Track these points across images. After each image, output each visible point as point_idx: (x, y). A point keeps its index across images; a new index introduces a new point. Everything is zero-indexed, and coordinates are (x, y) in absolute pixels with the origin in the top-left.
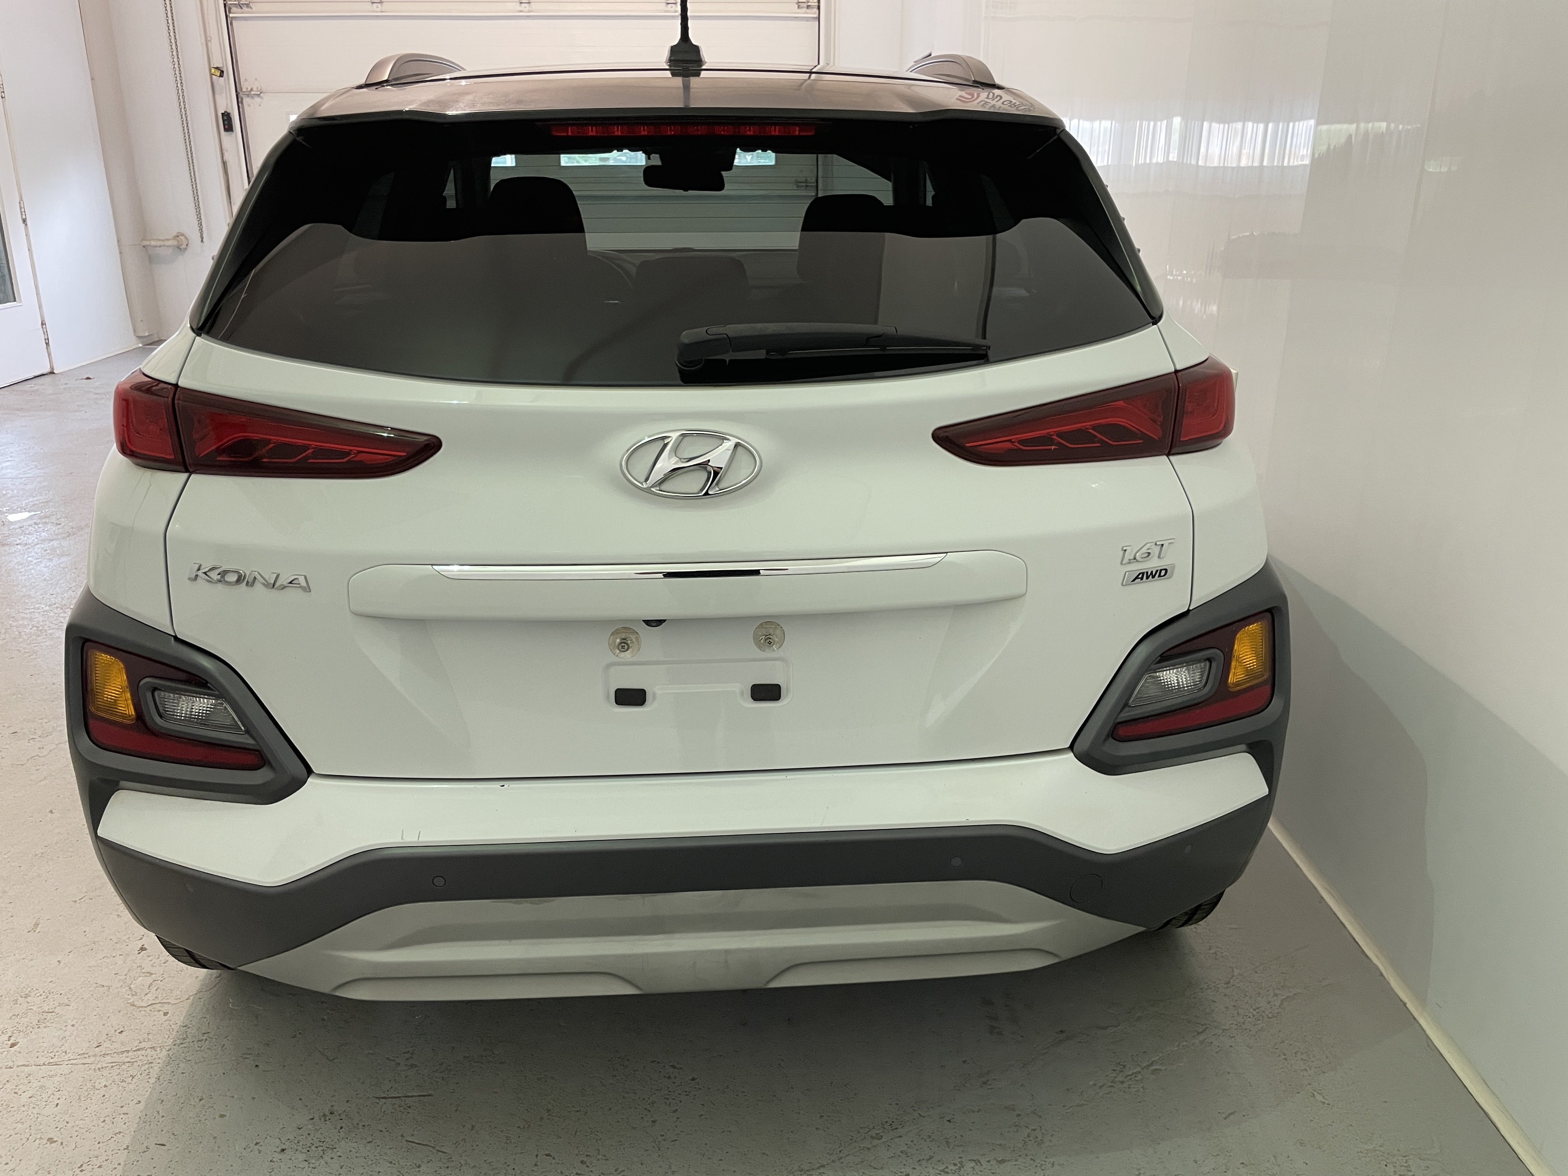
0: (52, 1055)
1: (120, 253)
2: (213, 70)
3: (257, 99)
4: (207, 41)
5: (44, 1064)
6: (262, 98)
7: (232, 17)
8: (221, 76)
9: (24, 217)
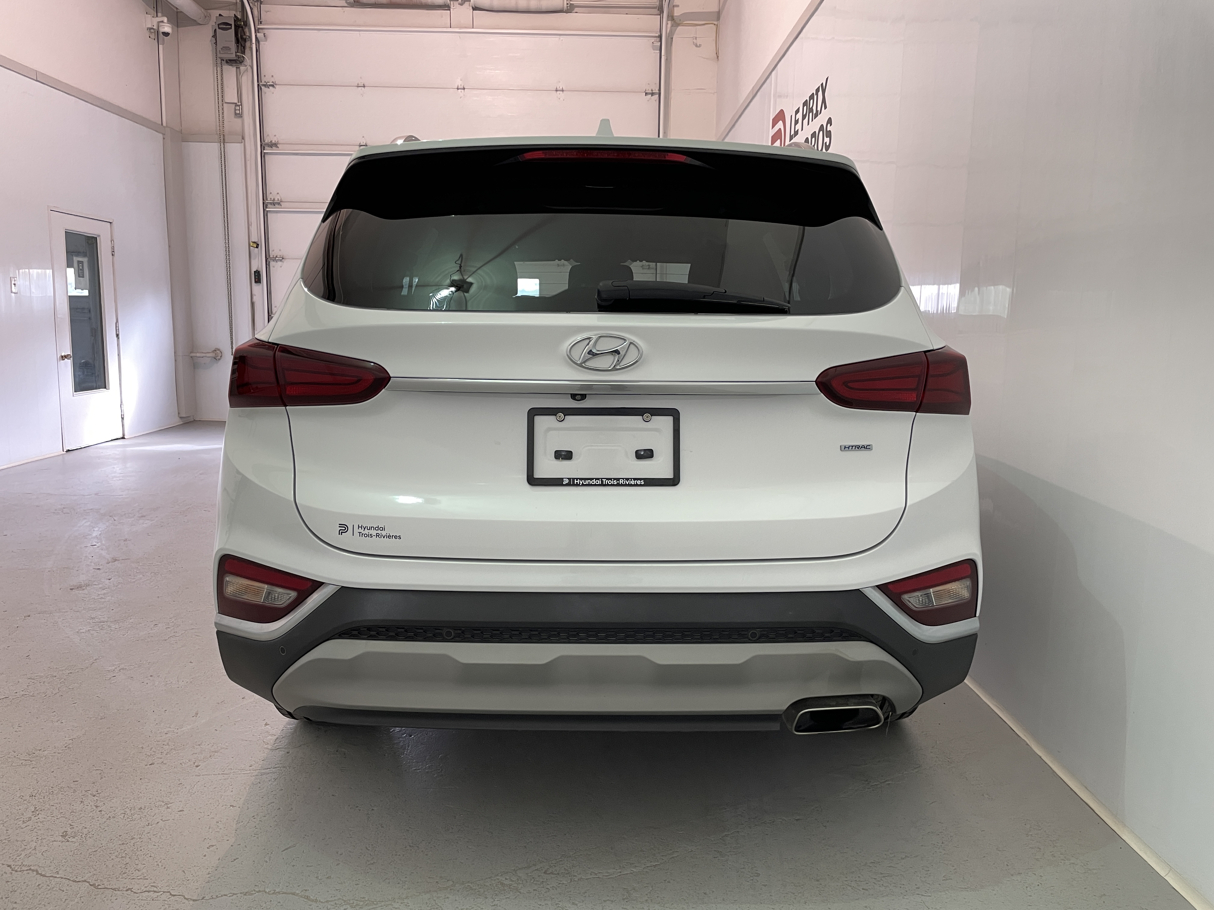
1: (176, 361)
2: (252, 244)
3: (279, 263)
4: (249, 225)
6: (282, 261)
7: (268, 211)
8: (257, 247)
9: (118, 332)
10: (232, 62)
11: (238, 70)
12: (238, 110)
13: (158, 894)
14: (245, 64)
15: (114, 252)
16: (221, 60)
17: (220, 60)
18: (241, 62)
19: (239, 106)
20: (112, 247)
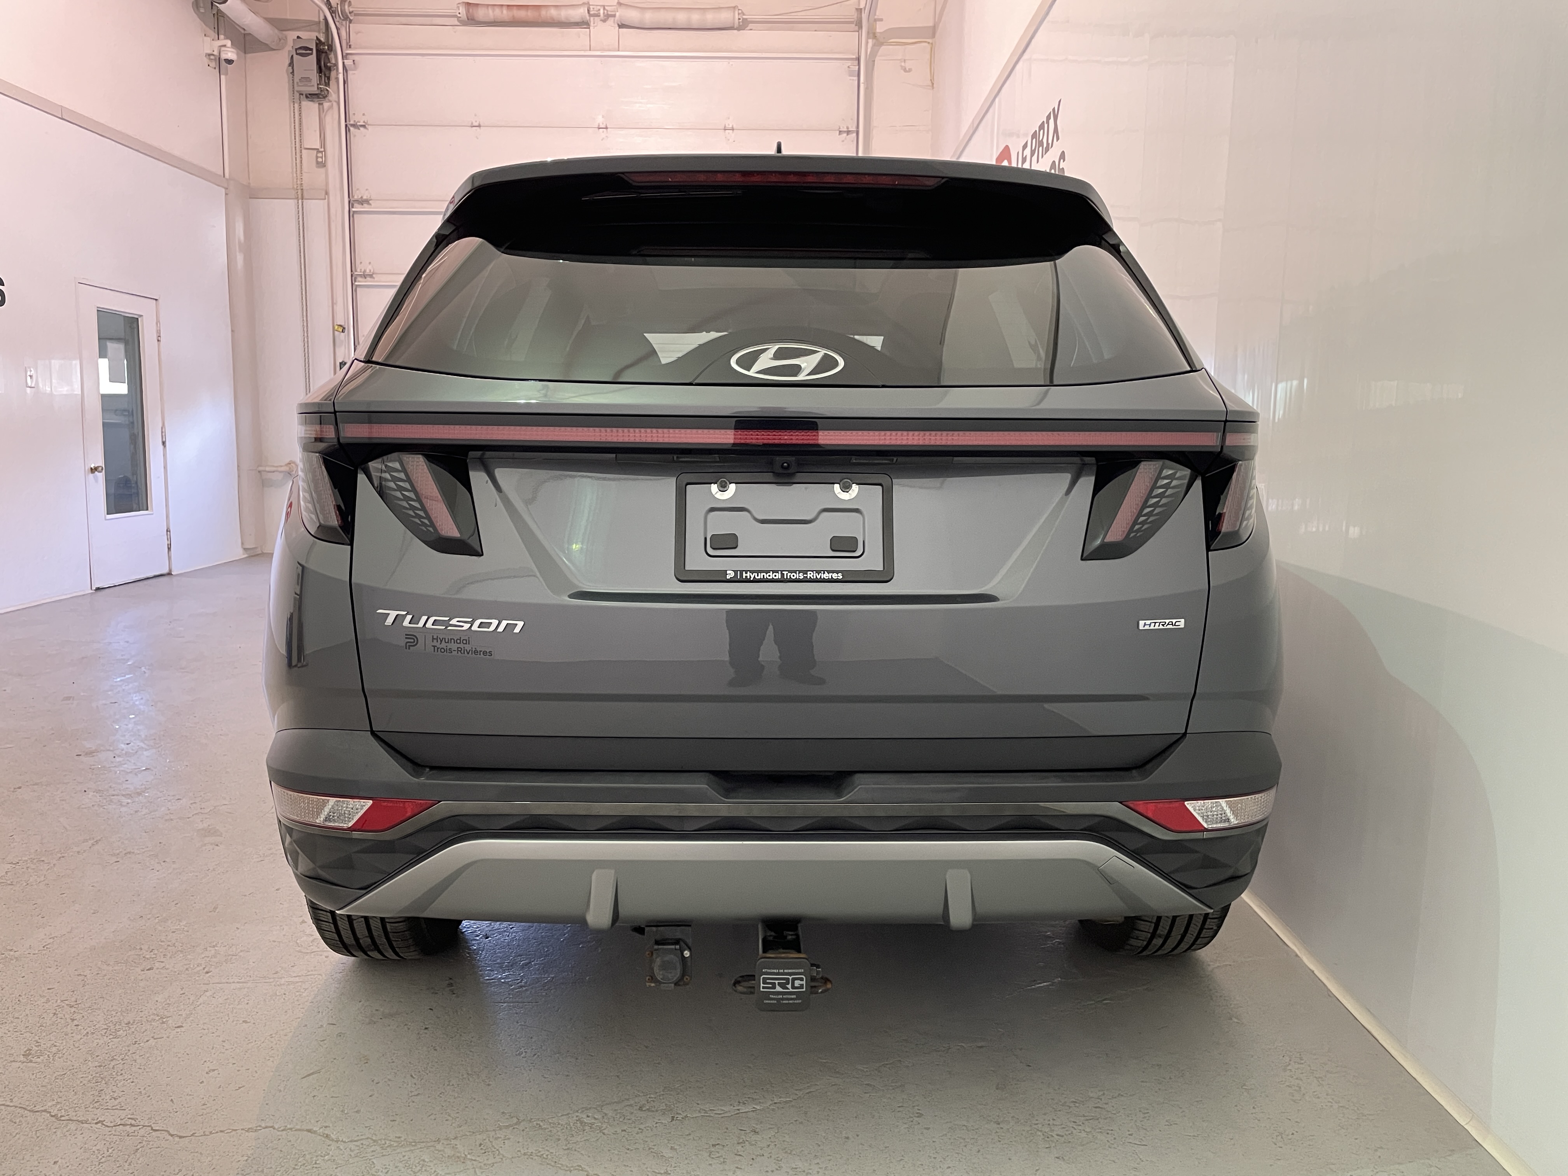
1: (239, 476)
2: (336, 327)
4: (333, 304)
7: (357, 286)
8: (343, 331)
9: (164, 440)
10: (313, 96)
11: (321, 106)
12: (320, 157)
13: (134, 1128)
14: (330, 98)
15: (160, 336)
16: (300, 94)
17: (298, 94)
18: (325, 97)
19: (322, 152)
20: (157, 331)
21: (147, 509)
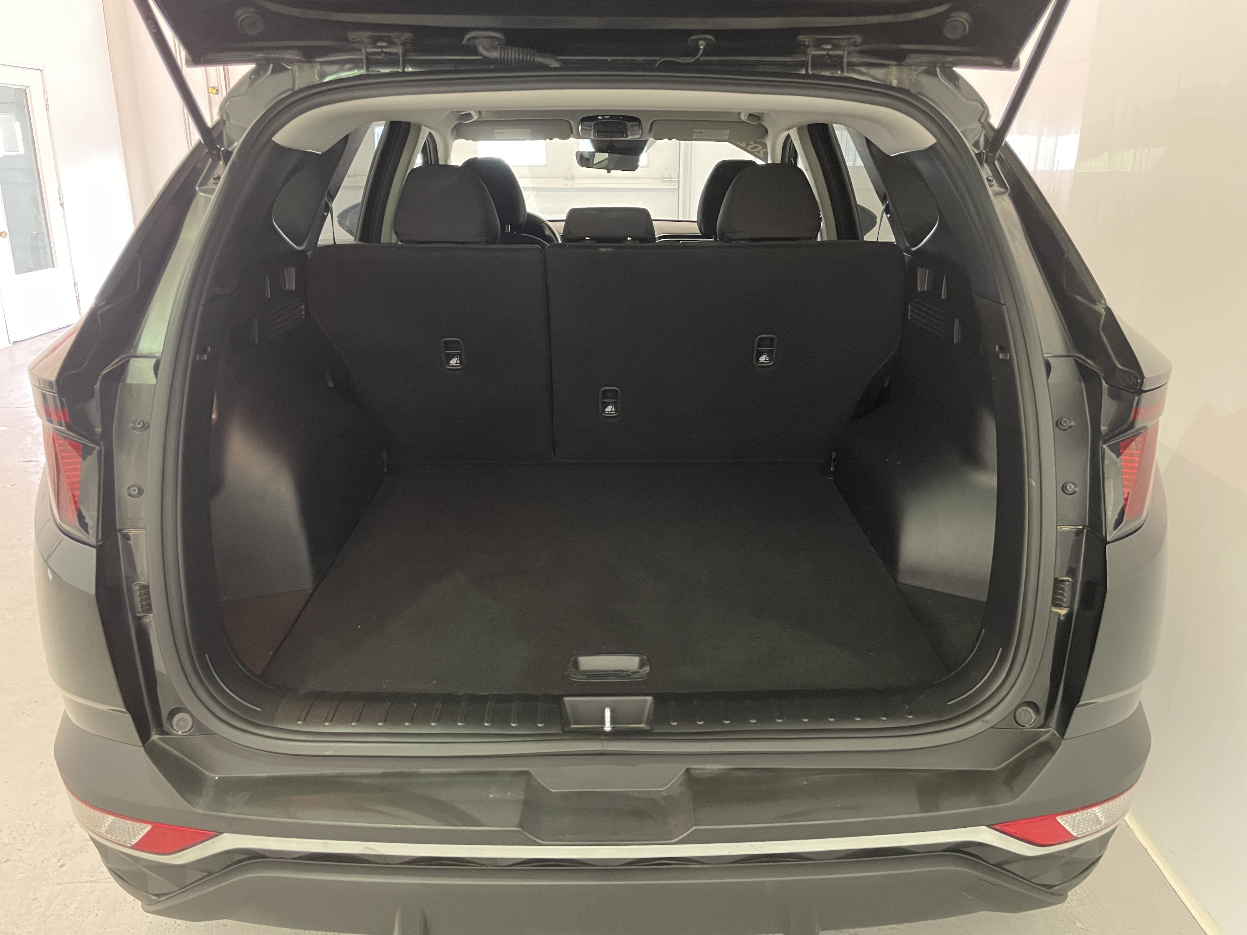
0: (92, 874)
2: (210, 89)
5: (86, 882)
8: (217, 93)
9: (62, 202)
15: (48, 105)
20: (45, 100)
21: (54, 267)
